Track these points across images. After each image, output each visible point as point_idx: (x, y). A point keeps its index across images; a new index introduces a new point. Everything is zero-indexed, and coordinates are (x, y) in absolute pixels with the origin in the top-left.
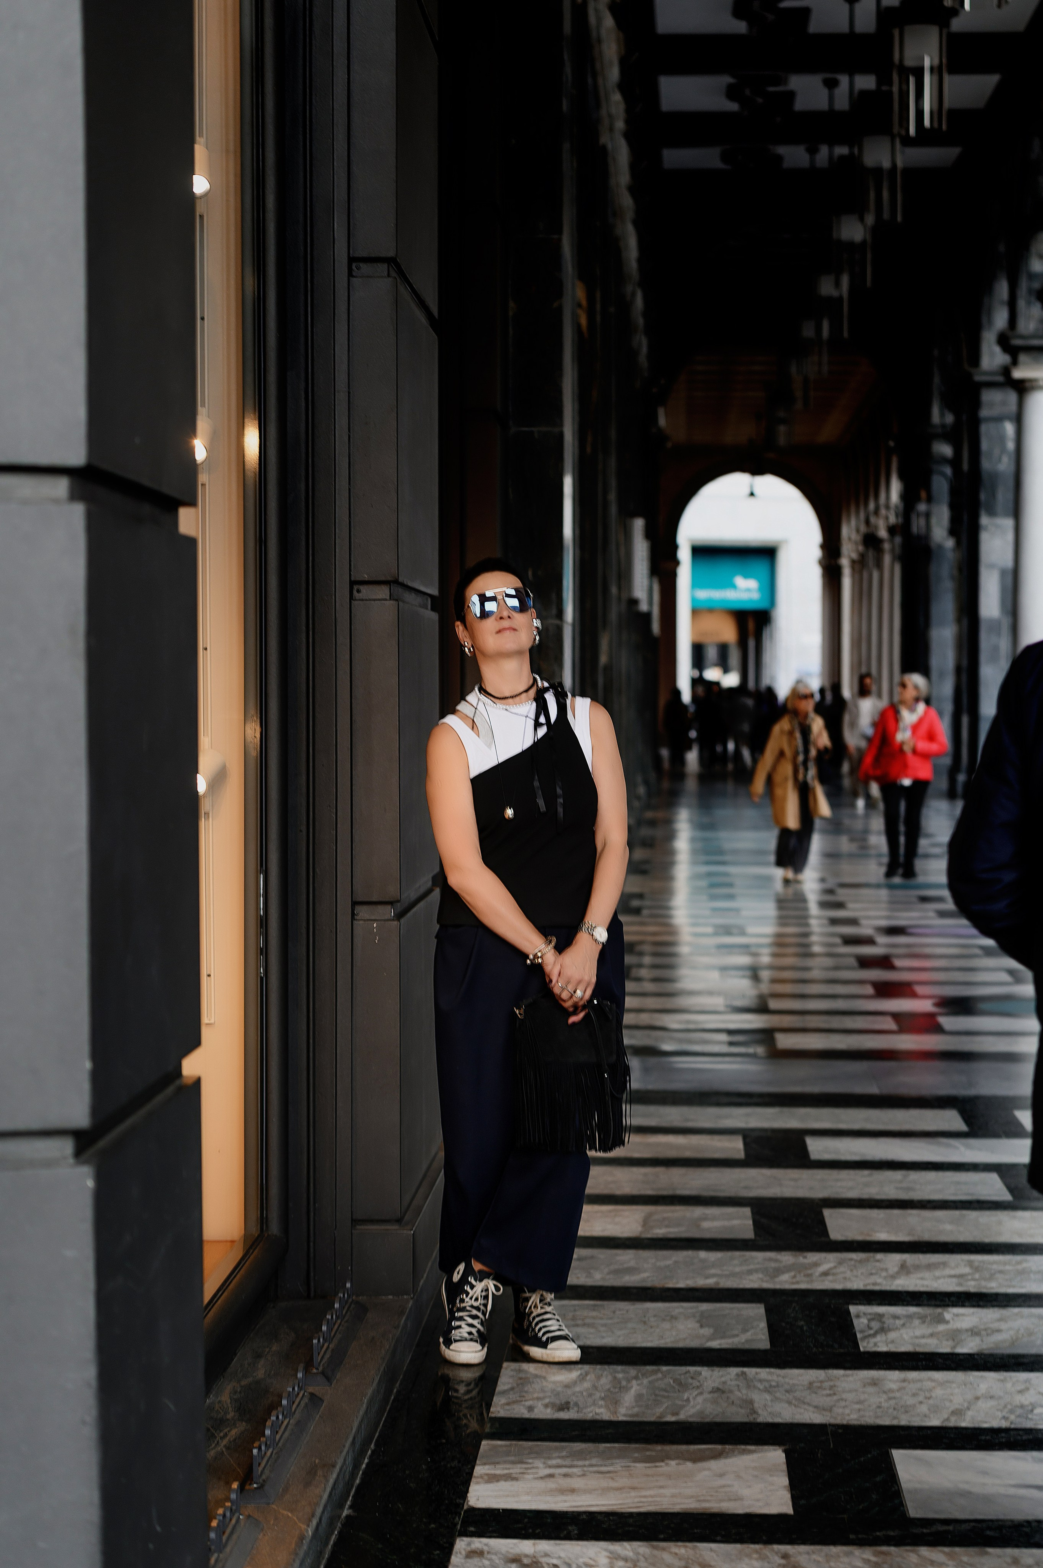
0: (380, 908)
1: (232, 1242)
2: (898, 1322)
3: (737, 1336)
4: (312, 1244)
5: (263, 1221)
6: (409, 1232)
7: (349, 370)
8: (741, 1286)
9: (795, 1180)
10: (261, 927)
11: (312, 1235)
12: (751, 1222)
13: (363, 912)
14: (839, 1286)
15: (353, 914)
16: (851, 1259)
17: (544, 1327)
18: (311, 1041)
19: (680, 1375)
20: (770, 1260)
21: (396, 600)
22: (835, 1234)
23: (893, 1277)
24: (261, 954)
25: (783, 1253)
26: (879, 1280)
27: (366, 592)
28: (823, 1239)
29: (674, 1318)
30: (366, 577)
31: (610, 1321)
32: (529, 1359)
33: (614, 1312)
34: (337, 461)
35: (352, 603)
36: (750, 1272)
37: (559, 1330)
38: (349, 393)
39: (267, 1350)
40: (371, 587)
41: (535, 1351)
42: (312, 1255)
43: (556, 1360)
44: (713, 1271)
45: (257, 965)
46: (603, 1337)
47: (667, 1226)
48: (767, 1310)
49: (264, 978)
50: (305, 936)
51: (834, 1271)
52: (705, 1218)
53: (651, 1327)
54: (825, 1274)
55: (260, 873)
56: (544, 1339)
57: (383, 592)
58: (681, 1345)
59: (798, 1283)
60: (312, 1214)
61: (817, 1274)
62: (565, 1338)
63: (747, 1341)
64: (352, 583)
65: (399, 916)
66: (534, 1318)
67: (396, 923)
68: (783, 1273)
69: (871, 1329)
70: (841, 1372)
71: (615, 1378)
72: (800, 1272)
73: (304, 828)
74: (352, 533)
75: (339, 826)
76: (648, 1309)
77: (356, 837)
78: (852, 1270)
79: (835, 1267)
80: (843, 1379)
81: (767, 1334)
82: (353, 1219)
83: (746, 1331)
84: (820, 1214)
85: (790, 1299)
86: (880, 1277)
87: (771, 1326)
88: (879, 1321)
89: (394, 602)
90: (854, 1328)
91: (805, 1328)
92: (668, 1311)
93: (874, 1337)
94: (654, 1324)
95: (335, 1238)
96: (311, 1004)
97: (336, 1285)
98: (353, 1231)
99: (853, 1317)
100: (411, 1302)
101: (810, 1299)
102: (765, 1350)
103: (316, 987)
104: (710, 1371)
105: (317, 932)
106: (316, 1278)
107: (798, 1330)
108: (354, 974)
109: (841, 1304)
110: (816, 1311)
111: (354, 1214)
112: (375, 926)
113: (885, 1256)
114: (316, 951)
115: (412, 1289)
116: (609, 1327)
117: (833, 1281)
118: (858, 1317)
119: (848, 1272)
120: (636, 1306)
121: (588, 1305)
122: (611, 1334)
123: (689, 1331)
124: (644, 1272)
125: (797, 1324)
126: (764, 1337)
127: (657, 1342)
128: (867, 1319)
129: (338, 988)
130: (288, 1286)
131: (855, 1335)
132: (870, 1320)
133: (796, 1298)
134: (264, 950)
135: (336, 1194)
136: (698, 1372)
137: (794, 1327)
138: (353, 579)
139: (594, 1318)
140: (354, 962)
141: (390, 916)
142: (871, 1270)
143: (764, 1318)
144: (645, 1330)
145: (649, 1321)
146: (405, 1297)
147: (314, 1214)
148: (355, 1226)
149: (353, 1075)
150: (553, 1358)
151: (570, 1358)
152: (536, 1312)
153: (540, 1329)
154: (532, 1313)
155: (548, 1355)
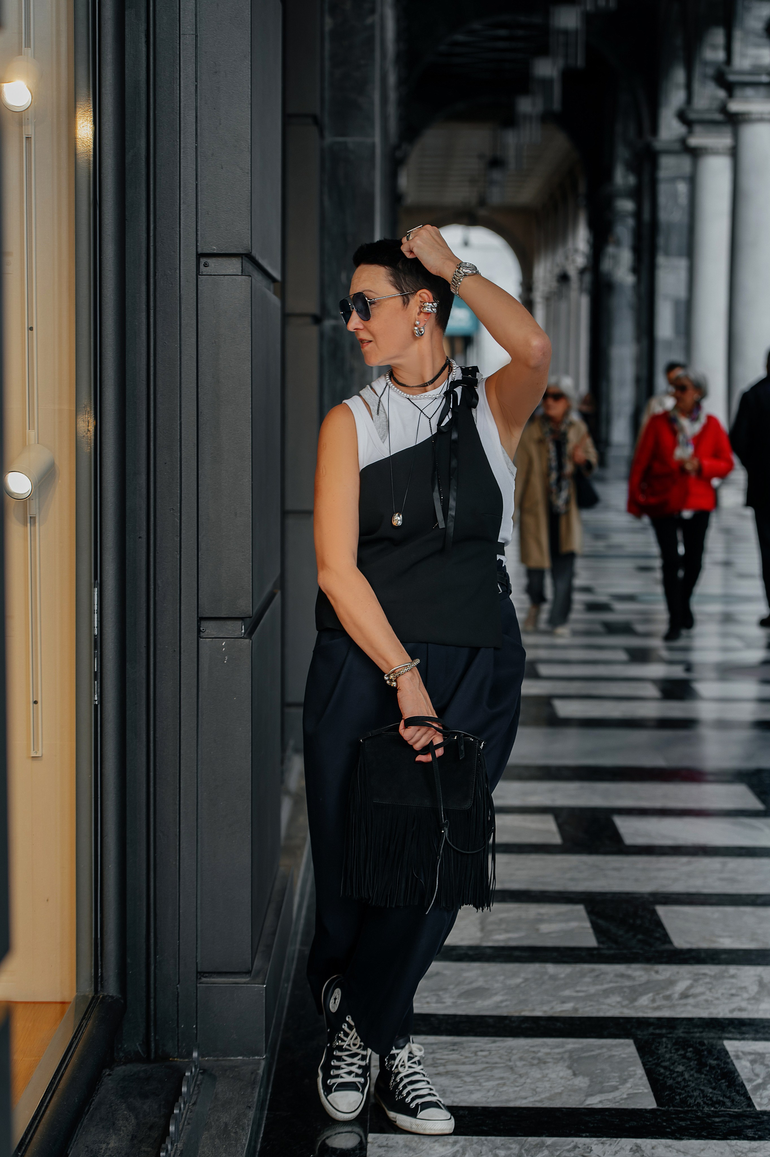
0: (230, 624)
1: (63, 1003)
3: (616, 1088)
4: (152, 1000)
5: (98, 980)
6: (261, 986)
7: (196, 10)
8: (601, 1014)
9: (618, 869)
10: (95, 648)
11: (152, 990)
12: (588, 924)
13: (210, 628)
14: (704, 1014)
15: (199, 631)
16: (705, 974)
17: (414, 1090)
18: (152, 774)
19: (569, 1151)
20: (622, 976)
21: (250, 276)
22: (679, 942)
23: (756, 999)
24: (95, 679)
25: (634, 966)
26: (744, 1004)
27: (215, 266)
28: (667, 947)
29: (542, 1062)
30: (215, 249)
31: (473, 1068)
32: (395, 1129)
33: (475, 1053)
34: (182, 115)
35: (199, 280)
36: (607, 993)
37: (430, 1094)
38: (196, 36)
39: (104, 1146)
40: (220, 260)
41: (403, 1120)
42: (152, 1013)
43: (428, 1132)
44: (567, 993)
45: (91, 692)
46: (471, 1092)
47: (507, 931)
48: (640, 1049)
49: (99, 706)
50: (144, 656)
51: (692, 991)
52: (540, 920)
53: (521, 1076)
54: (684, 996)
55: (95, 587)
56: (413, 1105)
57: (234, 266)
58: (557, 1104)
59: (658, 1008)
60: (152, 967)
61: (676, 996)
62: (435, 1105)
63: (630, 1096)
64: (200, 256)
65: (250, 633)
66: (402, 1079)
67: (247, 640)
68: (642, 994)
69: (757, 1075)
70: (745, 1144)
72: (658, 994)
73: (143, 534)
74: (199, 198)
75: (183, 532)
76: (511, 1048)
77: (202, 545)
78: (710, 990)
79: (691, 987)
81: (648, 1085)
82: (197, 972)
83: (624, 1081)
84: (654, 912)
85: (657, 1031)
86: (743, 1000)
87: (650, 1073)
88: (762, 1063)
89: (247, 277)
90: (739, 1075)
91: (687, 1076)
92: (534, 1052)
93: (765, 1089)
94: (523, 1071)
95: (178, 993)
96: (152, 733)
97: (180, 1045)
98: (198, 985)
99: (732, 1058)
100: (263, 1063)
101: (680, 1032)
102: (652, 1110)
103: (157, 714)
104: (601, 1146)
105: (158, 652)
106: (157, 1038)
107: (680, 1079)
108: (200, 699)
109: (713, 1038)
110: (691, 1049)
111: (199, 965)
112: (223, 644)
113: (738, 969)
114: (158, 673)
115: (264, 1049)
116: (474, 1077)
117: (696, 1006)
118: (738, 1057)
119: (708, 992)
120: (498, 1044)
121: (446, 1043)
122: (478, 1088)
123: (563, 1081)
124: (496, 994)
125: (676, 1070)
126: (646, 1091)
127: (532, 1099)
128: (748, 1060)
129: (182, 715)
130: (125, 1046)
131: (743, 1086)
132: (753, 1062)
133: (664, 1031)
134: (99, 674)
135: (179, 945)
136: (588, 1147)
137: (675, 1075)
138: (200, 251)
139: (456, 1062)
140: (200, 684)
141: (240, 633)
142: (730, 989)
143: (639, 1061)
144: (515, 1081)
145: (516, 1066)
146: (256, 1058)
147: (155, 967)
148: (200, 978)
149: (199, 811)
150: (425, 1129)
151: (443, 1130)
152: (404, 1072)
153: (408, 1093)
154: (399, 1073)
155: (417, 1125)
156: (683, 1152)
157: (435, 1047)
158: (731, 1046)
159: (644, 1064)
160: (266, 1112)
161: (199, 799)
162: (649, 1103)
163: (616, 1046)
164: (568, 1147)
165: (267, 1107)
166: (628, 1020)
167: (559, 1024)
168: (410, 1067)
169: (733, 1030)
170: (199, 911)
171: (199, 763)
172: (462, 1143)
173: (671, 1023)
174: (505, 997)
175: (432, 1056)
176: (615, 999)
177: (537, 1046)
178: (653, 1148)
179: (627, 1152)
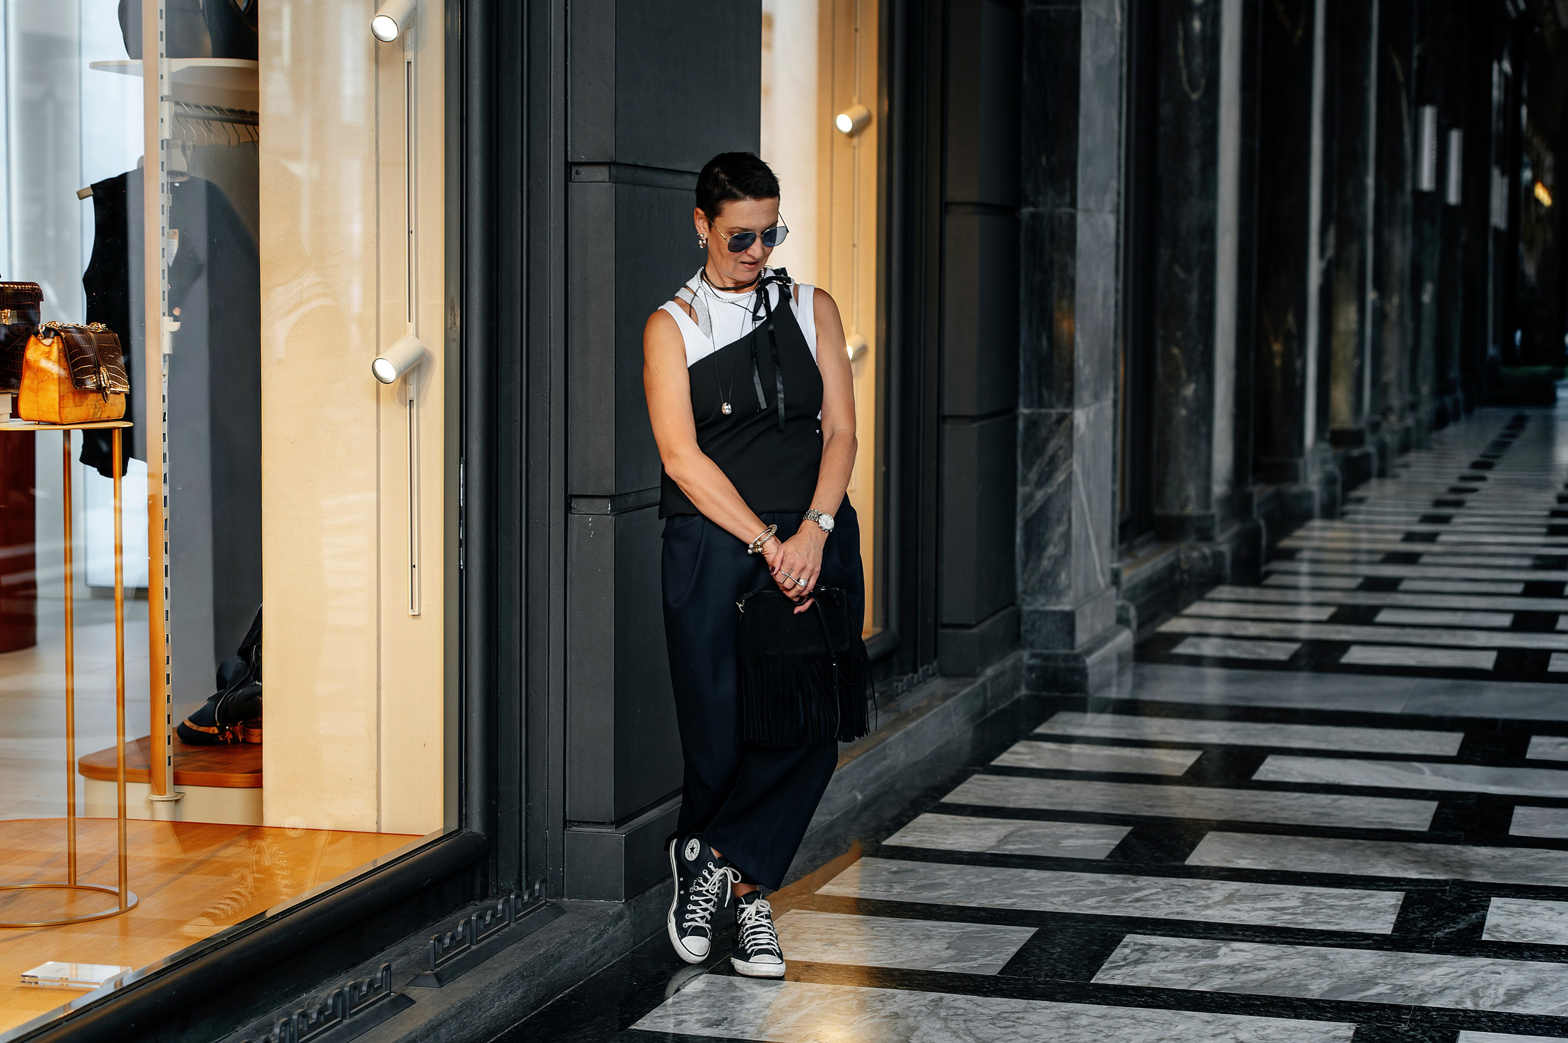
0: (597, 502)
2: (1163, 954)
3: (974, 960)
4: (524, 843)
5: (463, 817)
6: (622, 836)
10: (461, 518)
11: (524, 834)
12: (1117, 842)
13: (578, 506)
14: (1139, 914)
15: (568, 507)
17: (754, 939)
21: (616, 182)
22: (1193, 860)
23: (1206, 907)
24: (460, 546)
26: (1188, 909)
27: (585, 173)
28: (1176, 863)
29: (929, 937)
30: (583, 159)
35: (569, 185)
36: (1062, 893)
37: (768, 944)
40: (590, 168)
41: (739, 964)
42: (523, 855)
43: (755, 974)
44: (1022, 891)
45: (456, 557)
47: (1023, 843)
48: (1035, 934)
49: (467, 571)
50: (518, 529)
51: (1150, 897)
54: (1139, 899)
55: (461, 463)
56: (749, 951)
57: (602, 173)
60: (524, 813)
61: (1130, 899)
62: (769, 952)
63: (979, 966)
64: (570, 165)
65: (616, 510)
66: (747, 930)
67: (611, 517)
68: (1096, 896)
69: (1127, 959)
70: (1045, 1003)
72: (1113, 897)
74: (569, 112)
77: (569, 428)
78: (1171, 897)
79: (1154, 893)
80: (1041, 1010)
82: (565, 819)
83: (992, 955)
84: (1201, 837)
86: (1192, 906)
88: (1144, 952)
89: (613, 183)
90: (1107, 958)
91: (1055, 955)
94: (902, 943)
95: (546, 839)
96: (524, 599)
97: (548, 885)
98: (566, 832)
99: (1119, 946)
102: (988, 976)
103: (529, 582)
105: (530, 525)
106: (528, 878)
107: (1045, 957)
108: (568, 570)
109: (1122, 932)
110: (1087, 938)
111: (567, 814)
112: (590, 520)
114: (530, 545)
115: (623, 894)
116: (850, 943)
118: (1125, 946)
119: (1165, 899)
123: (931, 951)
124: (950, 888)
125: (1051, 951)
126: (1000, 963)
127: (884, 962)
128: (1132, 949)
129: (552, 583)
130: (500, 884)
131: (1101, 965)
134: (464, 542)
135: (548, 794)
137: (1045, 954)
138: (569, 161)
139: (845, 934)
140: (568, 557)
141: (606, 510)
142: (1192, 897)
144: (885, 949)
145: (899, 940)
146: (616, 902)
147: (527, 813)
148: (568, 826)
149: (568, 672)
150: (753, 971)
152: (750, 923)
153: (750, 941)
154: (746, 924)
155: (747, 968)
158: (1132, 938)
162: (993, 971)
167: (981, 914)
168: (756, 920)
170: (568, 764)
171: (568, 628)
172: (786, 986)
174: (956, 891)
175: (828, 928)
176: (1063, 898)
177: (939, 927)
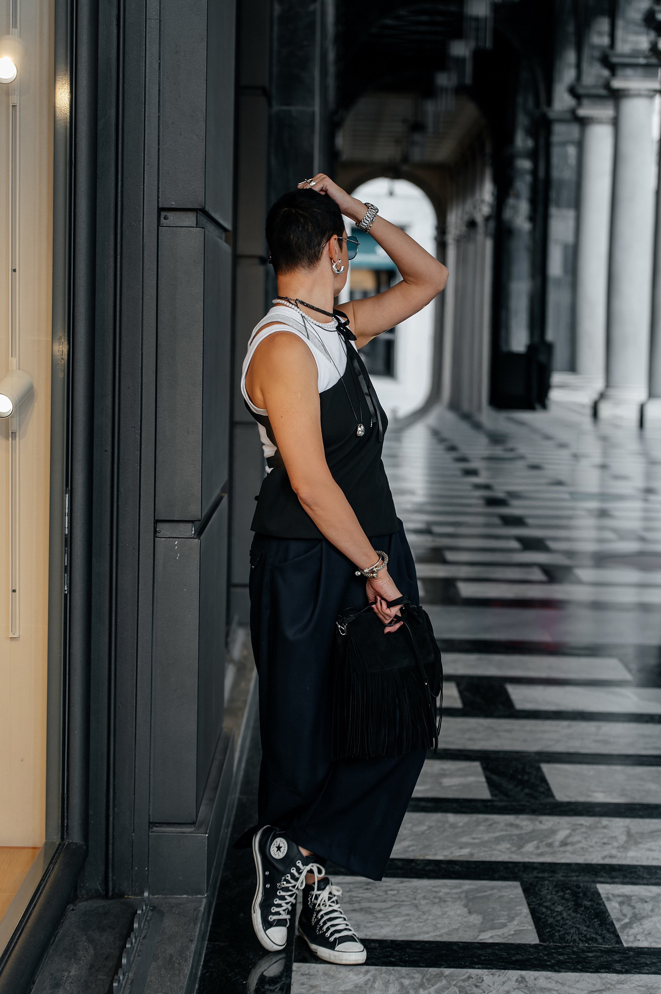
0: (181, 526)
1: (34, 848)
2: (648, 907)
3: (504, 925)
4: (110, 846)
5: (64, 829)
6: (204, 835)
8: (493, 859)
9: (509, 731)
10: (66, 546)
11: (111, 837)
12: (483, 779)
13: (165, 529)
14: (580, 860)
15: (155, 532)
16: (581, 825)
17: (332, 926)
18: (113, 653)
19: (464, 981)
20: (511, 825)
21: (204, 228)
22: (561, 795)
23: (624, 848)
24: (66, 572)
25: (521, 817)
26: (614, 852)
27: (173, 218)
28: (550, 800)
29: (442, 901)
30: (173, 204)
31: (384, 905)
32: (317, 959)
33: (386, 892)
34: (147, 88)
35: (160, 230)
36: (498, 840)
37: (346, 929)
38: (160, 21)
39: (66, 974)
40: (178, 213)
42: (111, 857)
43: (344, 962)
44: (465, 839)
45: (62, 582)
46: (382, 927)
48: (526, 890)
49: (68, 595)
50: (108, 552)
51: (570, 840)
52: (443, 774)
53: (424, 913)
54: (564, 844)
55: (66, 493)
56: (332, 939)
57: (190, 219)
58: (455, 938)
59: (541, 854)
60: (111, 818)
61: (557, 844)
63: (517, 932)
64: (160, 210)
65: (199, 533)
66: (322, 917)
67: (197, 540)
68: (528, 842)
69: (625, 915)
70: (613, 977)
71: (402, 984)
72: (542, 842)
73: (109, 448)
74: (161, 160)
75: (143, 447)
76: (416, 888)
77: (159, 458)
78: (586, 838)
79: (569, 836)
80: (618, 986)
81: (532, 923)
82: (150, 823)
83: (512, 919)
84: (539, 769)
85: (541, 875)
86: (613, 848)
87: (533, 912)
88: (629, 905)
89: (201, 229)
90: (609, 915)
91: (565, 915)
92: (435, 892)
93: (631, 928)
94: (426, 909)
95: (133, 841)
96: (114, 618)
97: (134, 884)
98: (150, 834)
99: (604, 899)
100: (204, 901)
101: (559, 876)
102: (535, 946)
103: (119, 602)
104: (491, 977)
105: (120, 549)
106: (114, 878)
107: (559, 918)
108: (155, 590)
109: (588, 882)
110: (569, 891)
111: (151, 817)
112: (176, 543)
113: (610, 821)
114: (119, 567)
115: (206, 889)
116: (384, 913)
117: (573, 853)
118: (608, 899)
119: (583, 841)
120: (405, 884)
121: (361, 882)
122: (388, 923)
123: (460, 918)
124: (404, 840)
125: (556, 910)
126: (530, 928)
127: (433, 934)
128: (617, 902)
129: (140, 603)
130: (87, 885)
131: (612, 924)
132: (621, 903)
133: (546, 875)
134: (69, 568)
135: (134, 799)
136: (480, 978)
137: (555, 914)
138: (160, 206)
139: (369, 900)
140: (155, 578)
141: (190, 534)
142: (603, 838)
143: (524, 902)
144: (419, 917)
145: (420, 904)
146: (199, 896)
147: (114, 818)
148: (152, 828)
149: (153, 686)
150: (341, 960)
151: (357, 960)
152: (324, 910)
153: (328, 929)
154: (321, 910)
155: (335, 956)
156: (561, 984)
157: (351, 886)
158: (603, 889)
159: (529, 904)
160: (206, 942)
161: (153, 675)
162: (532, 938)
163: (505, 887)
164: (463, 978)
165: (207, 938)
166: (516, 864)
167: (457, 867)
169: (605, 875)
170: (152, 770)
171: (154, 644)
172: (373, 972)
173: (553, 868)
174: (412, 843)
175: (349, 894)
176: (505, 845)
177: (438, 886)
178: (535, 979)
179: (514, 983)
